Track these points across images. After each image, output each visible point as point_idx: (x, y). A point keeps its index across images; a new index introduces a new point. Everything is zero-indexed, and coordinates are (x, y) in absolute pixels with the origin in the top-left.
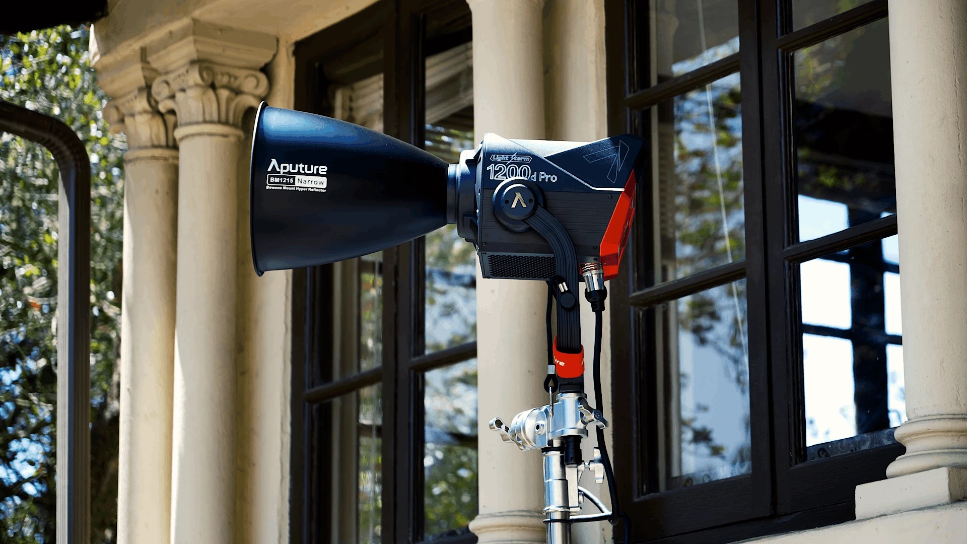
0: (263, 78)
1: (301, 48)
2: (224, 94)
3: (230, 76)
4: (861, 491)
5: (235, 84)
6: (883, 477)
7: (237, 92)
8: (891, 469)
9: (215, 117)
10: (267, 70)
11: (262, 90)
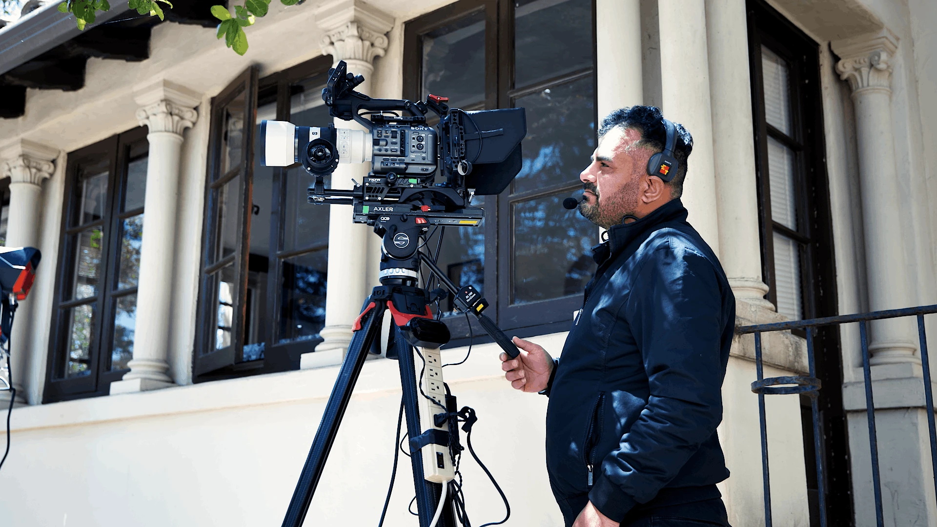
0: (52, 165)
1: (70, 155)
2: (34, 171)
3: (37, 163)
4: (304, 357)
5: (38, 166)
6: (313, 351)
7: (39, 170)
8: (317, 348)
9: (29, 180)
10: (54, 162)
11: (51, 170)
